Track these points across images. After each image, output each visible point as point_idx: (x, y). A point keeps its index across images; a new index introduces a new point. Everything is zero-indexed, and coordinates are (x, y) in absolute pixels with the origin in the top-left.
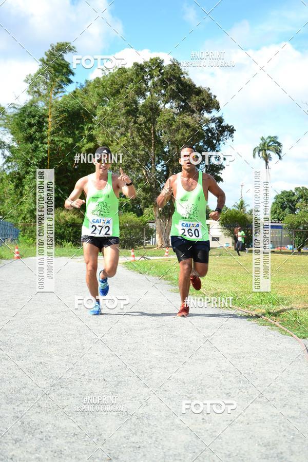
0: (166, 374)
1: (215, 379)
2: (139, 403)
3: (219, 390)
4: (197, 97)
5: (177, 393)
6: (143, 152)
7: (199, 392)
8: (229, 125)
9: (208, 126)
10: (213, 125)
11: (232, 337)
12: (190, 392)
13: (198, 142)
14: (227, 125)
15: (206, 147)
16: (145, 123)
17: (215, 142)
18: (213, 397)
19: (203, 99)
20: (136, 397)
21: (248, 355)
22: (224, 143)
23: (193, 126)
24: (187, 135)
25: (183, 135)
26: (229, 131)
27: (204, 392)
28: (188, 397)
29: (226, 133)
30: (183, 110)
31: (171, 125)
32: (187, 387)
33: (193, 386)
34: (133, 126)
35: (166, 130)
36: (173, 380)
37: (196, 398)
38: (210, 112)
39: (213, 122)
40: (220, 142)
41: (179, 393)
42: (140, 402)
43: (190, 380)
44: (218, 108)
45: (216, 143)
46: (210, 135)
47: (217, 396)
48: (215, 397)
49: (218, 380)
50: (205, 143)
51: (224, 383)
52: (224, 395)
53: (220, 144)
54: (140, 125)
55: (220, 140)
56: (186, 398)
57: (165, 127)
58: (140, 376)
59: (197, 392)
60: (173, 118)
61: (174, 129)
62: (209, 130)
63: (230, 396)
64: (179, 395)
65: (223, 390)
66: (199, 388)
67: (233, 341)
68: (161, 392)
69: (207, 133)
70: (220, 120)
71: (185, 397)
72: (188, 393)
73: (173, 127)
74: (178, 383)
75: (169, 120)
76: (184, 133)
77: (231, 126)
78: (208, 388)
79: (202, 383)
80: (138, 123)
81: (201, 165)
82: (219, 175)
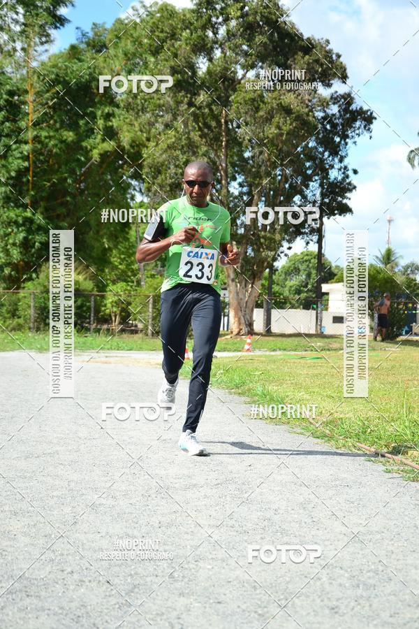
0: (223, 571)
2: (167, 624)
3: (318, 601)
4: (307, 57)
5: (239, 607)
8: (365, 108)
9: (325, 112)
11: (353, 503)
13: (307, 140)
14: (361, 108)
15: (321, 150)
16: (209, 105)
17: (337, 139)
18: (304, 613)
19: (317, 61)
20: (163, 614)
21: (379, 536)
22: (355, 143)
23: (298, 111)
24: (286, 128)
25: (279, 127)
26: (365, 119)
28: (259, 615)
29: (358, 123)
31: (257, 109)
32: (257, 597)
34: (186, 110)
35: (249, 118)
36: (235, 583)
38: (329, 85)
39: (334, 104)
40: (347, 140)
41: (244, 607)
42: (169, 623)
43: (266, 582)
44: (344, 78)
45: (340, 142)
46: (328, 127)
49: (318, 583)
50: (319, 142)
52: (327, 611)
53: (346, 144)
54: (200, 108)
55: (347, 137)
56: (256, 616)
57: (246, 113)
60: (261, 97)
61: (262, 117)
62: (327, 119)
64: (244, 611)
66: (282, 597)
67: (352, 510)
68: (210, 604)
69: (322, 124)
70: (348, 99)
71: (253, 614)
72: (260, 607)
73: (261, 113)
74: (244, 589)
75: (253, 100)
76: (281, 125)
77: (367, 111)
78: (298, 598)
79: (287, 587)
80: (195, 106)
81: (311, 184)
82: (345, 201)
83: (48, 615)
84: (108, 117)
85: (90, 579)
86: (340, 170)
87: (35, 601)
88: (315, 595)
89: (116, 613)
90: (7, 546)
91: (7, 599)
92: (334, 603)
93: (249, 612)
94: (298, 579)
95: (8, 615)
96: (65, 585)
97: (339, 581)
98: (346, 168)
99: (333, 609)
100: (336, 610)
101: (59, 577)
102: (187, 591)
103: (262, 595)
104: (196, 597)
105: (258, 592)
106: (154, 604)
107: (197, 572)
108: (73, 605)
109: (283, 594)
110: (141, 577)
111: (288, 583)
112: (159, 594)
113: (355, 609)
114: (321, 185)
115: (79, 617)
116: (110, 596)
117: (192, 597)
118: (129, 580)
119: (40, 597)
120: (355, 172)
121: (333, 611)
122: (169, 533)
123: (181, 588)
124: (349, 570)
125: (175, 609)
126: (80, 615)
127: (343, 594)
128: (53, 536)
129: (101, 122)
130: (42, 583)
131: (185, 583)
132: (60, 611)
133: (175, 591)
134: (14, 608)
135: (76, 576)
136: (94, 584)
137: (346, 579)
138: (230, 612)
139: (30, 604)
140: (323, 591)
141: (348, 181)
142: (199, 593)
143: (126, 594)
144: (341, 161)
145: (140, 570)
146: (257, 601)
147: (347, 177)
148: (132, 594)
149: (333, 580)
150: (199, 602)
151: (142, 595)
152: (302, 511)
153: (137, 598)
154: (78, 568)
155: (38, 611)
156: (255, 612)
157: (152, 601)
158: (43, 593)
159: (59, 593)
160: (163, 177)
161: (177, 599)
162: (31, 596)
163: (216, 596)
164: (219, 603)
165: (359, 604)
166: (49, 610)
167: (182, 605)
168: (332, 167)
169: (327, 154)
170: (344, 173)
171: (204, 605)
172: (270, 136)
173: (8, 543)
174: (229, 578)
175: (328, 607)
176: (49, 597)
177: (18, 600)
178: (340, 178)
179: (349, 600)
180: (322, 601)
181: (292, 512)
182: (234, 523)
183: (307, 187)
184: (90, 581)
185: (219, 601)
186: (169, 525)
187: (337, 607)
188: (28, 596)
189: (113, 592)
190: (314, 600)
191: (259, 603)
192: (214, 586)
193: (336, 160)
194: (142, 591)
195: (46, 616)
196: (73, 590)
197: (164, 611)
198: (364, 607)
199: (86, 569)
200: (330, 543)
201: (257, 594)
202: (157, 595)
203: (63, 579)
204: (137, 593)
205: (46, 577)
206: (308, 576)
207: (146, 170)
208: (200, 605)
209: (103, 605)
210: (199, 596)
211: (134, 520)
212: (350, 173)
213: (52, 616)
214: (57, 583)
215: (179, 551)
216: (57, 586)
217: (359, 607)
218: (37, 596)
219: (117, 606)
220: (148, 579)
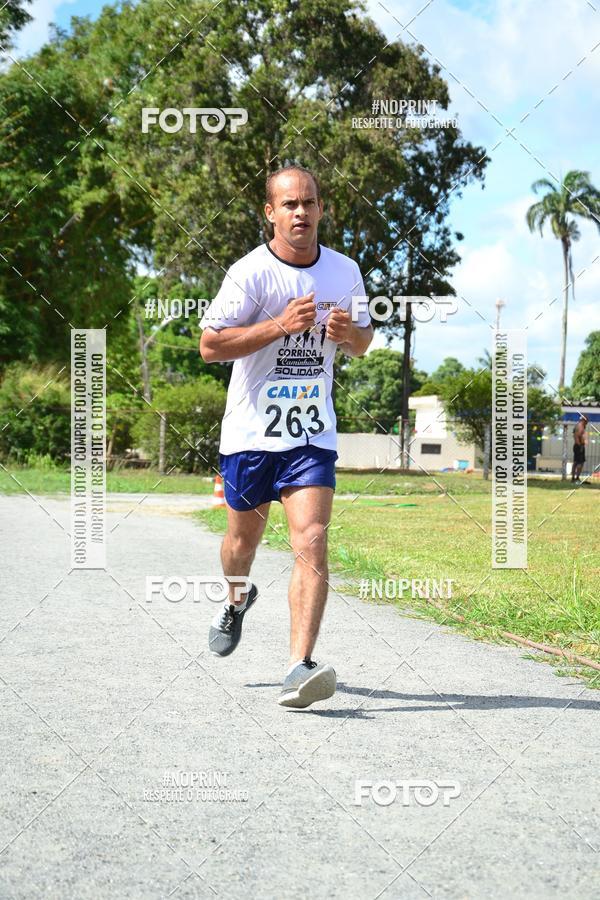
1: (505, 840)
3: (524, 869)
4: (390, 70)
6: (244, 217)
7: (473, 876)
8: (475, 145)
9: (416, 149)
10: (430, 146)
11: (526, 721)
12: (447, 875)
13: (391, 191)
14: (469, 145)
15: (411, 204)
16: (249, 138)
17: (434, 189)
19: (405, 76)
20: (307, 889)
21: (579, 772)
22: (459, 194)
23: (381, 148)
24: (363, 172)
25: (353, 171)
26: (474, 160)
27: (486, 876)
28: (446, 890)
29: (464, 167)
30: (352, 106)
31: (321, 144)
32: (437, 863)
33: (454, 858)
34: (216, 145)
35: (307, 159)
37: (466, 892)
39: (430, 138)
40: (449, 191)
44: (444, 102)
45: (437, 194)
46: (421, 171)
47: (522, 888)
48: (517, 888)
49: (516, 842)
50: (410, 192)
51: (532, 850)
52: (542, 885)
53: (447, 196)
54: (236, 143)
55: (448, 186)
56: (442, 891)
58: (307, 829)
59: (465, 874)
60: (326, 126)
61: (328, 155)
62: (421, 159)
63: (556, 887)
65: (535, 871)
66: (471, 863)
67: (529, 732)
68: (370, 873)
69: (414, 166)
70: (451, 133)
72: (443, 878)
73: (328, 150)
74: (412, 851)
75: (315, 131)
76: (356, 167)
77: (478, 149)
78: (493, 864)
79: (474, 850)
80: (229, 139)
81: (397, 253)
82: (444, 279)
83: (143, 891)
84: (97, 153)
85: (185, 836)
86: (438, 233)
87: (116, 869)
88: (517, 859)
89: (238, 888)
90: (49, 787)
91: (76, 866)
92: (548, 872)
93: (429, 885)
94: (484, 836)
95: (84, 891)
96: (153, 845)
97: (544, 839)
98: (446, 231)
99: (549, 881)
100: (554, 883)
101: (139, 833)
102: (330, 855)
103: (440, 861)
104: (346, 864)
105: (433, 855)
106: (291, 874)
107: (336, 825)
108: (173, 875)
109: (470, 858)
110: (257, 834)
111: (472, 842)
112: (291, 859)
113: (582, 881)
114: (411, 255)
115: (187, 893)
116: (222, 862)
117: (340, 863)
118: (243, 839)
119: (122, 864)
120: (460, 237)
121: (549, 884)
122: (276, 767)
123: (321, 851)
124: (553, 822)
125: (322, 882)
126: (187, 890)
127: (557, 858)
128: (111, 772)
129: (86, 162)
130: (118, 843)
131: (324, 843)
132: (158, 885)
133: (312, 855)
134: (90, 880)
135: (163, 832)
136: (194, 844)
137: (553, 836)
138: (402, 886)
139: (111, 874)
140: (526, 854)
141: (449, 249)
142: (349, 858)
143: (245, 859)
144: (439, 220)
145: (252, 823)
146: (436, 870)
147: (448, 243)
148: (254, 859)
149: (536, 837)
150: (354, 871)
151: (267, 861)
152: (457, 734)
153: (263, 866)
154: (161, 820)
155: (126, 885)
156: (440, 886)
157: (285, 869)
158: (124, 858)
159: (147, 857)
160: (182, 241)
161: (320, 866)
162: (109, 862)
163: (376, 862)
164: (382, 872)
165: (585, 874)
166: (141, 883)
167: (330, 876)
168: (426, 229)
169: (419, 210)
170: (443, 238)
171: (363, 876)
172: (340, 183)
173: (50, 782)
174: (386, 835)
175: (541, 878)
176: (135, 864)
177: (93, 869)
178: (437, 245)
179: (567, 867)
180: (530, 869)
181: (444, 735)
182: (365, 751)
183: (391, 258)
184: (187, 840)
185: (383, 868)
186: (273, 756)
187: (554, 878)
188: (104, 862)
189: (226, 856)
190: (517, 868)
191: (440, 872)
192: (367, 847)
193: (433, 219)
194: (265, 855)
195: (141, 893)
196: (167, 854)
197: (308, 885)
198: (592, 878)
199: (175, 821)
200: (512, 782)
201: (432, 860)
202: (289, 860)
203: (148, 836)
204: (260, 857)
205: (121, 834)
206: (498, 831)
207: (157, 231)
208: (354, 874)
209: (217, 876)
210: (349, 862)
211: (221, 747)
212: (452, 238)
213: (148, 892)
214: (140, 842)
215: (300, 794)
216: (142, 847)
217: (585, 878)
218: (118, 863)
219: (238, 877)
220: (269, 836)
